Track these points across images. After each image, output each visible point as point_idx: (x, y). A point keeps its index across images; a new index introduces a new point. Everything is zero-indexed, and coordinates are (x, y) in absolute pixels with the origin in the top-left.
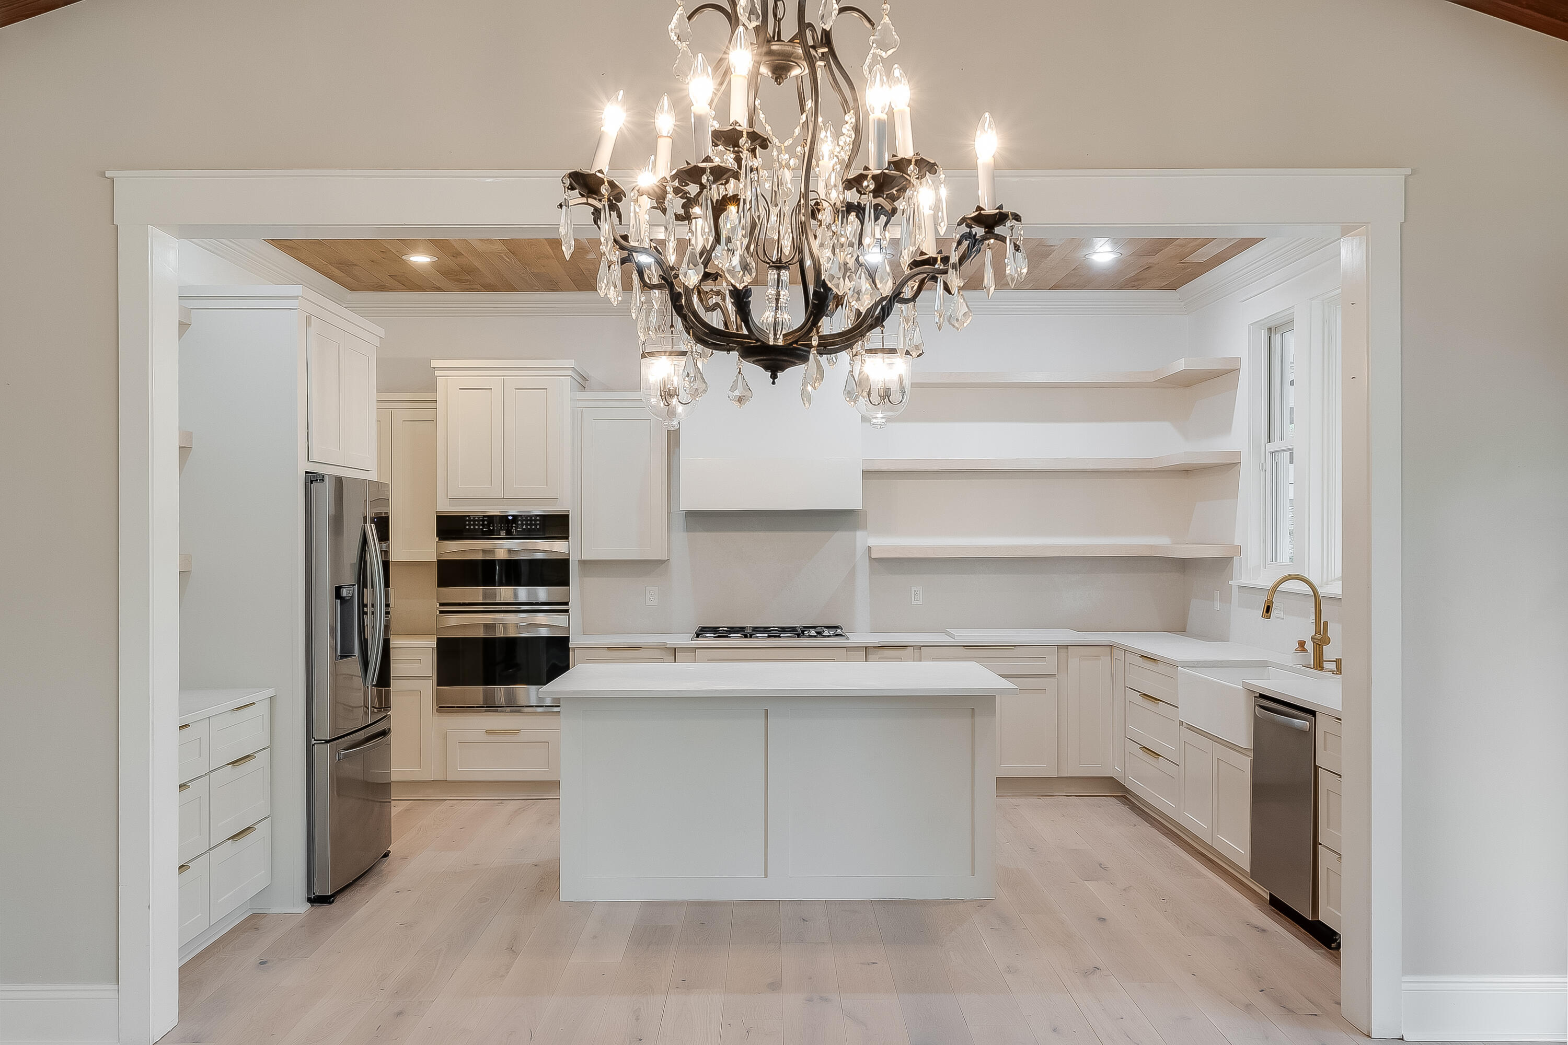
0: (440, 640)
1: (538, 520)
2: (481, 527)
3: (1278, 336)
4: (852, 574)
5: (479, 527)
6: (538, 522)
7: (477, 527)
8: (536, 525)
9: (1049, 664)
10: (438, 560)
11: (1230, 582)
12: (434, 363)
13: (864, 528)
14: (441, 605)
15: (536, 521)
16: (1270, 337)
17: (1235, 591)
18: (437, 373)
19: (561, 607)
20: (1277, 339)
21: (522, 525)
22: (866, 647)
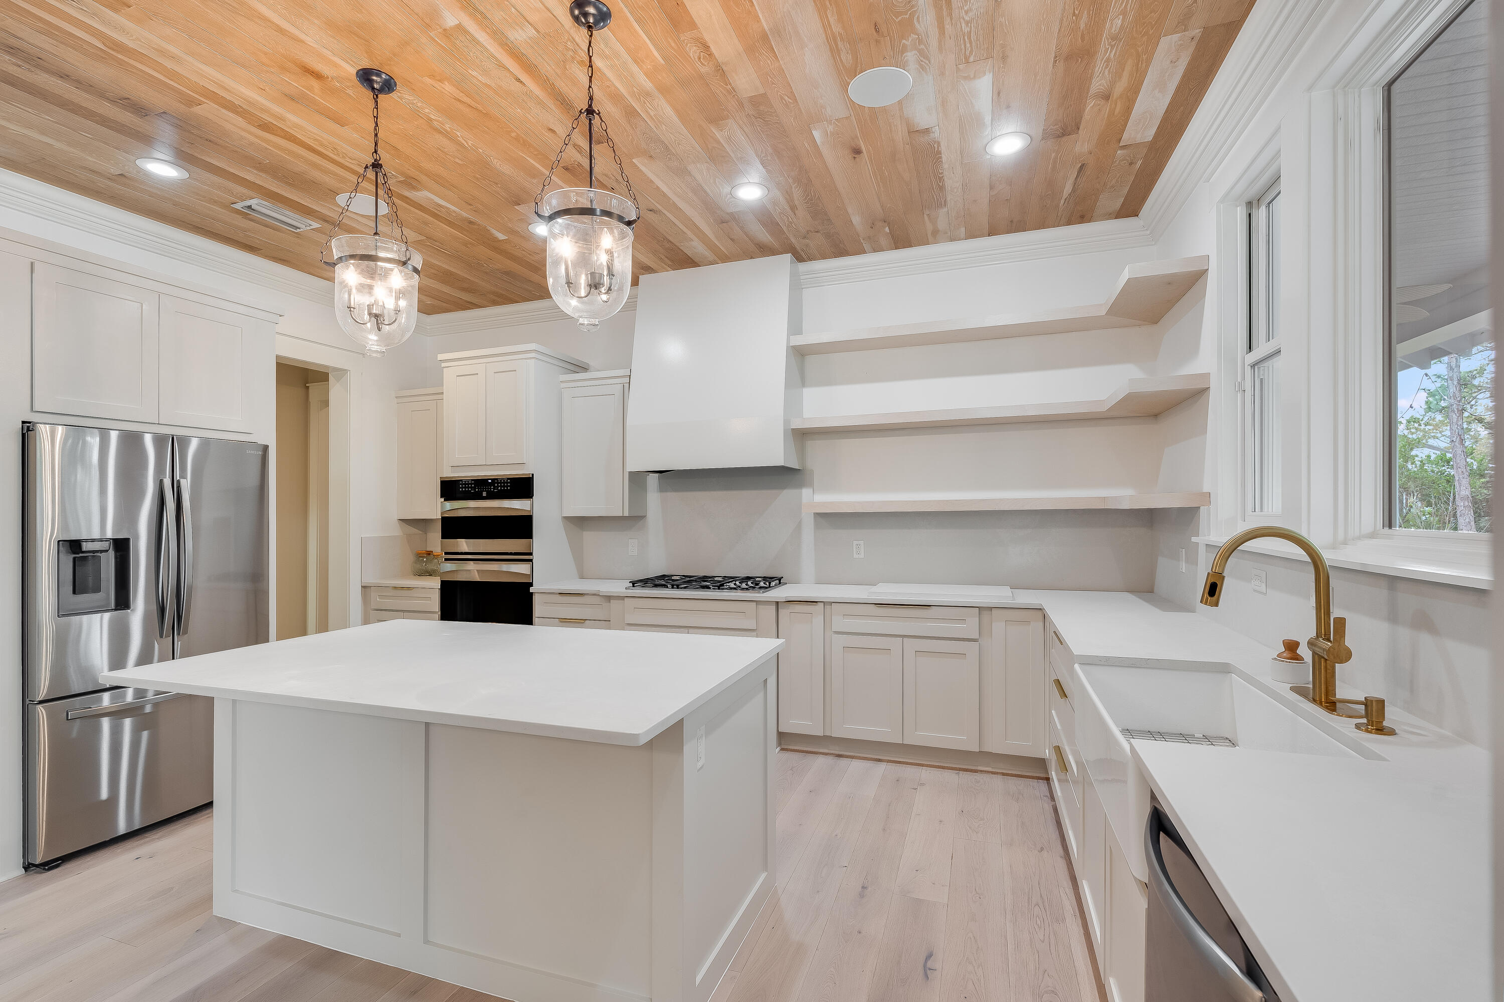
0: (443, 583)
1: (509, 483)
2: (470, 489)
3: (1263, 210)
4: (799, 527)
5: (468, 489)
6: (509, 484)
7: (467, 489)
8: (507, 487)
9: (969, 626)
10: (442, 517)
11: (1194, 539)
12: (441, 357)
13: (810, 485)
14: (446, 553)
15: (507, 483)
16: (1250, 214)
17: (1202, 550)
18: (443, 365)
19: (526, 557)
20: (1261, 214)
21: (498, 486)
22: (777, 603)
